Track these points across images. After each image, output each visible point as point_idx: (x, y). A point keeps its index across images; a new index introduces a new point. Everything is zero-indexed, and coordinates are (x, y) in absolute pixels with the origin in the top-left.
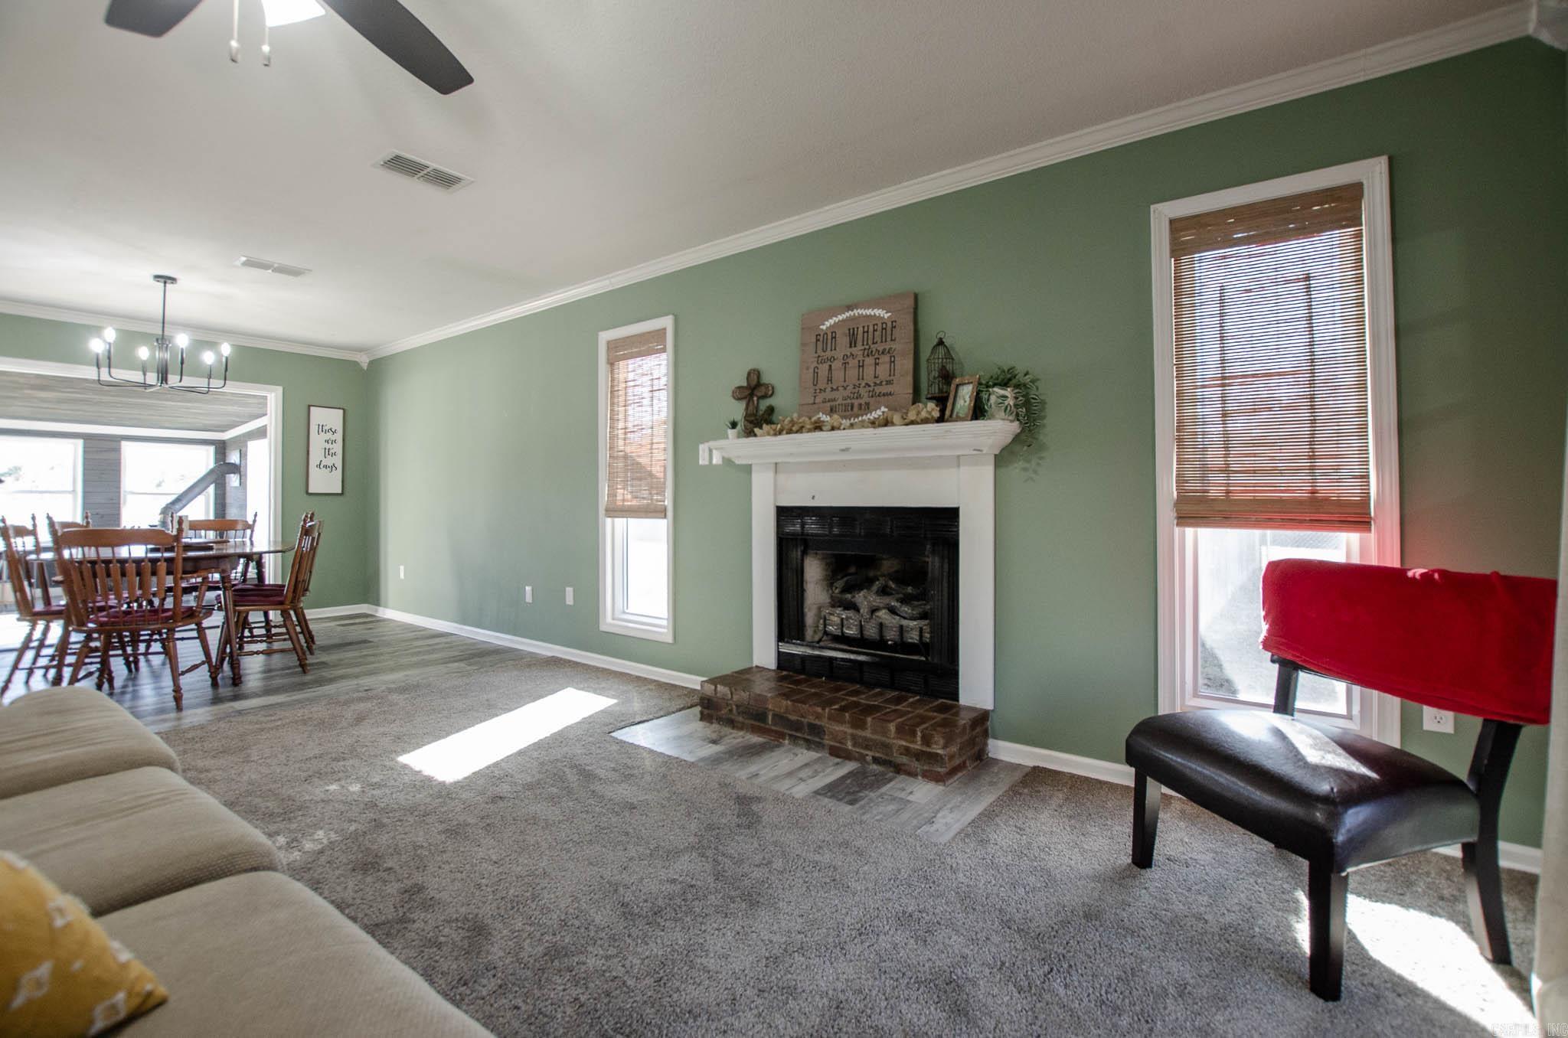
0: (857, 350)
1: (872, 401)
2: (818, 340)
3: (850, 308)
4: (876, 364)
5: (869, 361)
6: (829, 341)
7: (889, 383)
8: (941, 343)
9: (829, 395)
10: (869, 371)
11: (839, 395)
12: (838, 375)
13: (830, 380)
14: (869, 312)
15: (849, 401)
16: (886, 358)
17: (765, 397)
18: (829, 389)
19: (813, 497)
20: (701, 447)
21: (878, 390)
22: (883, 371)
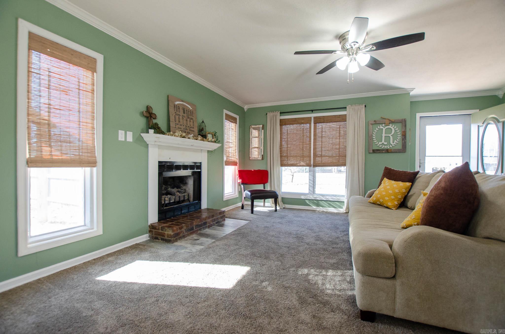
0: (185, 115)
1: (190, 132)
2: (174, 107)
3: (182, 101)
4: (190, 122)
5: (188, 120)
6: (178, 110)
7: (193, 128)
8: (203, 122)
9: (179, 126)
10: (188, 122)
11: (182, 127)
12: (181, 120)
13: (179, 122)
14: (187, 105)
15: (184, 130)
16: (192, 121)
17: (155, 119)
18: (179, 125)
19: (170, 158)
20: (120, 132)
21: (191, 129)
22: (191, 123)
